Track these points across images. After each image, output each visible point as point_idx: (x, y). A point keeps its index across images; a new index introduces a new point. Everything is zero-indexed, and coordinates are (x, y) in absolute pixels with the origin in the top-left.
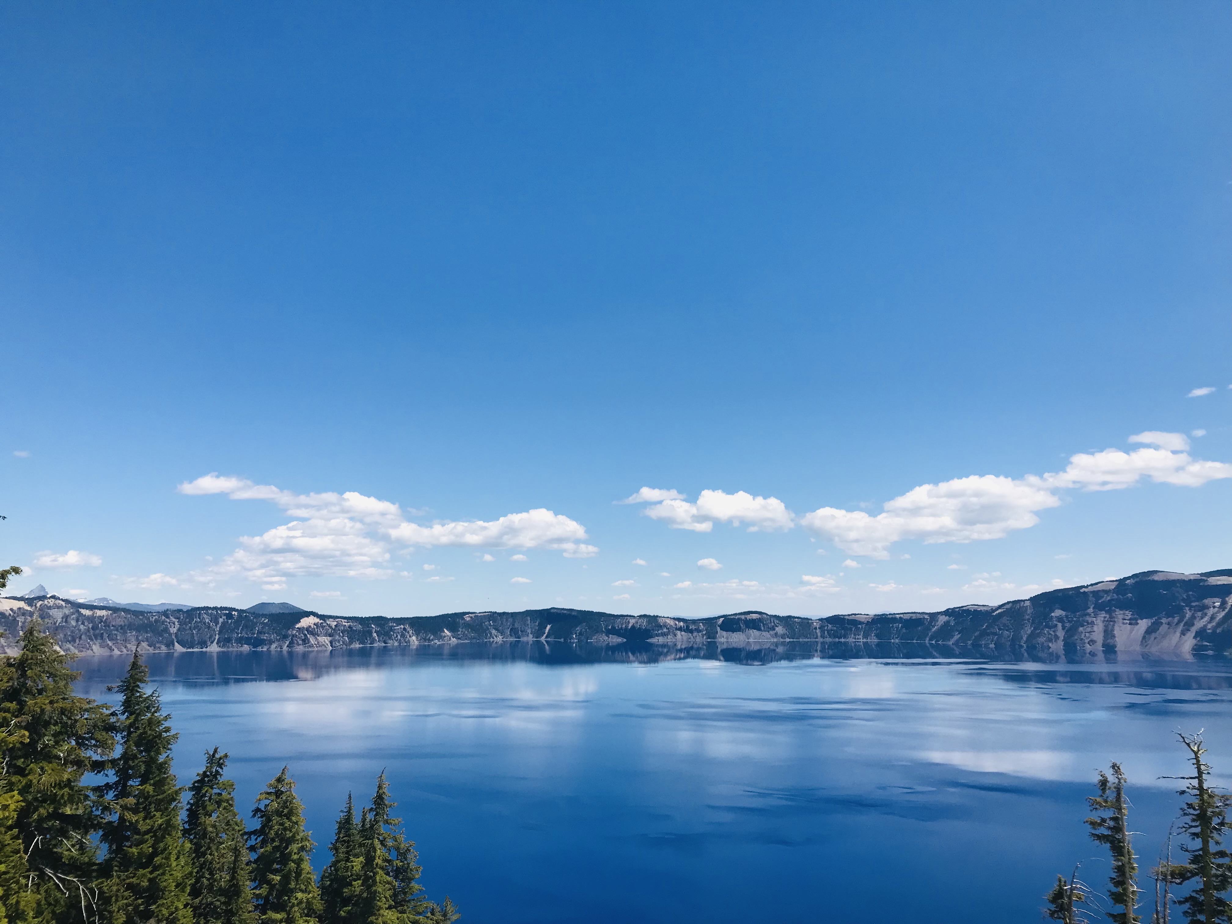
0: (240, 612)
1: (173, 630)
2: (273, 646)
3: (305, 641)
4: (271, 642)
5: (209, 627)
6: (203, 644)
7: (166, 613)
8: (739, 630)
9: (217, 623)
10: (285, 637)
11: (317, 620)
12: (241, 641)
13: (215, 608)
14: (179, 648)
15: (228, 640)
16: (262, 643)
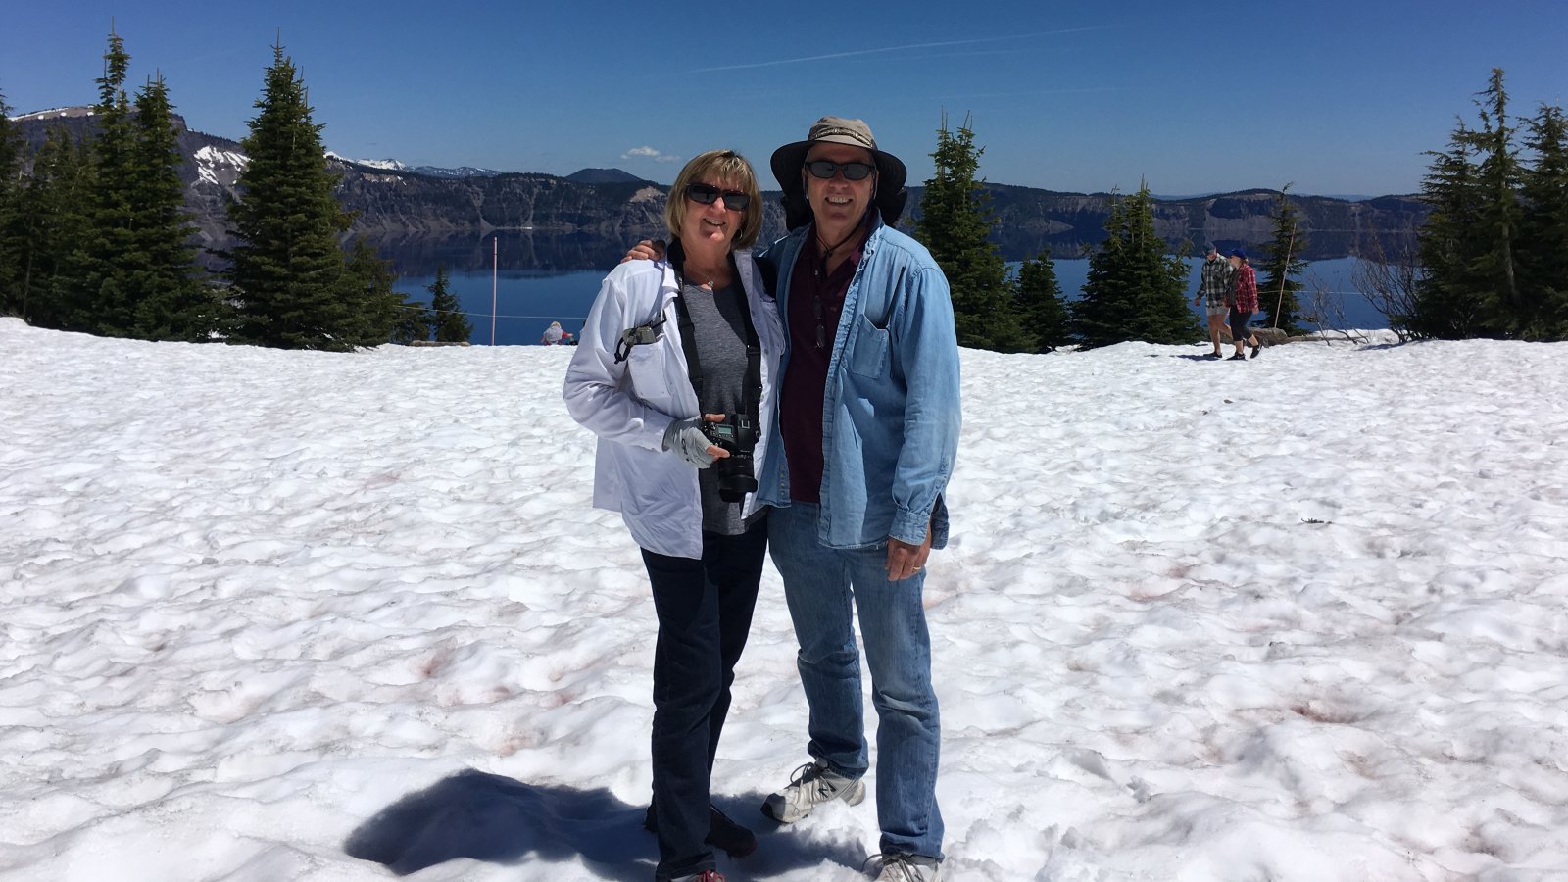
0: (559, 180)
1: (478, 203)
2: (603, 225)
3: (643, 219)
4: (600, 220)
5: (521, 200)
6: (516, 221)
7: (467, 181)
8: (1238, 215)
9: (530, 193)
10: (617, 213)
11: (656, 193)
12: (561, 217)
13: (528, 175)
14: (488, 227)
15: (547, 217)
16: (589, 220)
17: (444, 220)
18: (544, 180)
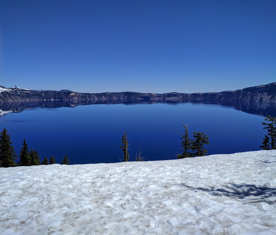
0: (58, 92)
1: (43, 96)
3: (72, 98)
4: (65, 98)
6: (50, 99)
7: (41, 92)
9: (52, 94)
10: (67, 97)
11: (74, 94)
12: (58, 98)
13: (52, 91)
14: (45, 100)
15: (55, 98)
16: (63, 99)
17: (38, 99)
18: (55, 92)
